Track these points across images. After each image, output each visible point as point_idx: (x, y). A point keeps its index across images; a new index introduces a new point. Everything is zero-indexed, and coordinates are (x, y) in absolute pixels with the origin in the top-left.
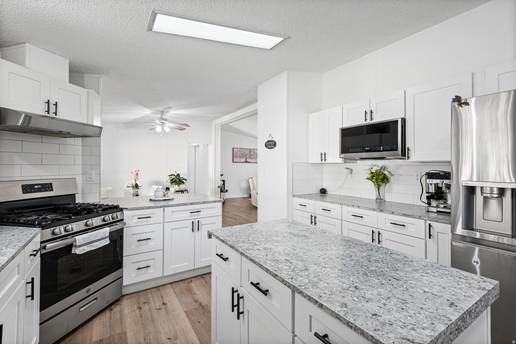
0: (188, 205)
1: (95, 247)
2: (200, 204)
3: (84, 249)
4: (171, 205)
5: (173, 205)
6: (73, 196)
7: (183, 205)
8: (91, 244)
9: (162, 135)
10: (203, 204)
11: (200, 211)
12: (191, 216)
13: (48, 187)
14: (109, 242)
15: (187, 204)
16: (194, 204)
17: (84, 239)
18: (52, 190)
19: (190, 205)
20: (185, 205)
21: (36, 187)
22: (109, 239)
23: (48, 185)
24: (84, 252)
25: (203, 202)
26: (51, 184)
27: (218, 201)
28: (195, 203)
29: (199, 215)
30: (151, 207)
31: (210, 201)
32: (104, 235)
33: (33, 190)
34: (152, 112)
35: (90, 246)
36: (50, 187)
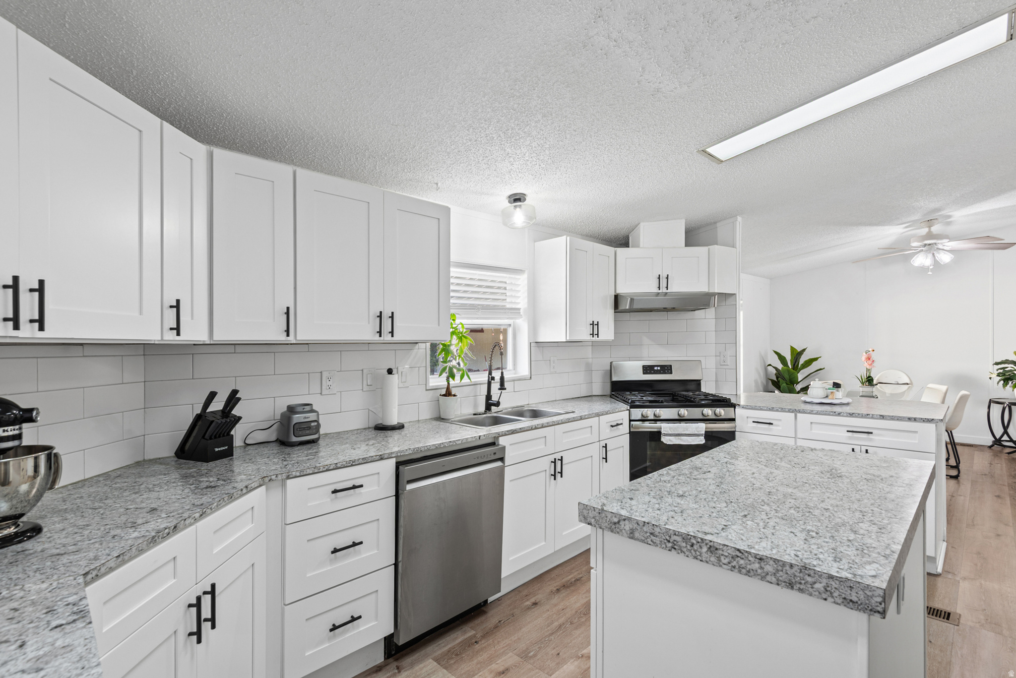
0: (843, 416)
1: (685, 442)
2: (872, 418)
3: (671, 439)
4: (809, 411)
5: (812, 411)
6: (698, 383)
7: (832, 414)
8: (679, 437)
9: (930, 273)
10: (880, 419)
11: (872, 433)
12: (850, 438)
13: (668, 370)
14: (704, 442)
15: (841, 414)
16: (856, 417)
17: (670, 428)
18: (671, 373)
19: (847, 416)
20: (836, 415)
21: (656, 368)
22: (705, 438)
23: (668, 367)
24: (672, 443)
25: (881, 416)
26: (671, 366)
27: (922, 419)
28: (859, 414)
29: (871, 440)
30: (773, 408)
31: (900, 417)
32: (698, 432)
33: (652, 372)
34: (906, 227)
35: (679, 439)
36: (669, 370)
